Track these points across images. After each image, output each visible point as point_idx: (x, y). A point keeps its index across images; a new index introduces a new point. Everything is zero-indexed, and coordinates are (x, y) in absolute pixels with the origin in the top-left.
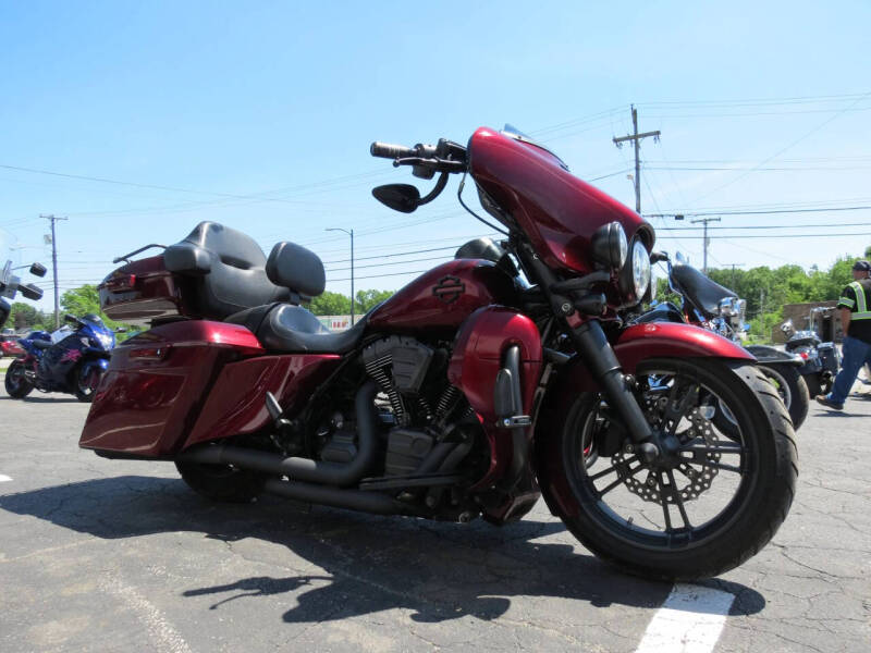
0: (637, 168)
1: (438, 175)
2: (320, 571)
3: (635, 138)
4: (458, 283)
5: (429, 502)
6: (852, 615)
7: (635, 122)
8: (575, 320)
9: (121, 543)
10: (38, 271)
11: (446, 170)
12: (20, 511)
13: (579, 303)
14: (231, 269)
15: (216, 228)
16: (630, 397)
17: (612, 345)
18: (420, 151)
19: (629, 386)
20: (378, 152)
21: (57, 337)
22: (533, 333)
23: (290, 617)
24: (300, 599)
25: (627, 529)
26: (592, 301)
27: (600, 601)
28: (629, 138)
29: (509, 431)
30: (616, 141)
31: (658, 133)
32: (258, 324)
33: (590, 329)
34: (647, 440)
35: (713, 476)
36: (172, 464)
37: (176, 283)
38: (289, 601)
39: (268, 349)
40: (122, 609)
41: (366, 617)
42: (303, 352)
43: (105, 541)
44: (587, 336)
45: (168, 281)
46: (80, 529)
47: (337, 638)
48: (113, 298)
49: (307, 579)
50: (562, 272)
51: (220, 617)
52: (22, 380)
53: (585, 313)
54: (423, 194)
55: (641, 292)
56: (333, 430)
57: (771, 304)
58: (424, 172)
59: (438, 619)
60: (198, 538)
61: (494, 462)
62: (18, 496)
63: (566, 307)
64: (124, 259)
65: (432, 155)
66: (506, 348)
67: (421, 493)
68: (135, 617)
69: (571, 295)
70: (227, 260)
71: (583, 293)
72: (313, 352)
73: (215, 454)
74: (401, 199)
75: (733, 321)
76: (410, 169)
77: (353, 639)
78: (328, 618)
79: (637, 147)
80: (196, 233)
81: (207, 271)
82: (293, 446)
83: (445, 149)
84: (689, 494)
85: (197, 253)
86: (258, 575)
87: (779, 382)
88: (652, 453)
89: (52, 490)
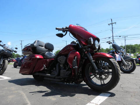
0: (112, 29)
1: (66, 32)
2: (50, 90)
3: (112, 24)
4: (69, 48)
5: (66, 80)
6: (128, 97)
7: (112, 21)
8: (86, 52)
9: (23, 86)
10: (16, 48)
11: (67, 31)
12: (11, 82)
13: (86, 50)
14: (40, 47)
15: (38, 41)
16: (94, 64)
17: (92, 56)
18: (63, 28)
19: (94, 62)
20: (57, 29)
21: (21, 58)
22: (79, 54)
23: (43, 96)
24: (45, 94)
25: (95, 84)
26: (88, 49)
27: (89, 95)
28: (111, 24)
29: (75, 69)
30: (109, 24)
31: (116, 23)
32: (43, 55)
33: (88, 54)
34: (97, 70)
35: (109, 76)
36: (32, 76)
37: (32, 49)
38: (44, 94)
39: (44, 58)
40: (21, 94)
41: (54, 96)
42: (49, 59)
43: (21, 86)
44: (88, 55)
45: (31, 49)
46: (18, 84)
47: (48, 98)
48: (24, 52)
49: (47, 91)
50: (84, 45)
51: (33, 96)
52: (16, 65)
53: (88, 51)
54: (64, 35)
55: (97, 48)
56: (53, 70)
57: (138, 50)
58: (64, 31)
59: (64, 96)
60: (34, 86)
61: (73, 74)
62: (11, 80)
63: (85, 50)
64: (25, 46)
65: (65, 29)
66: (75, 57)
67: (65, 79)
68: (22, 95)
69: (85, 48)
70: (40, 46)
71: (86, 48)
72: (50, 59)
73: (37, 74)
74: (61, 36)
75: (123, 53)
76: (62, 31)
77: (51, 99)
78: (48, 96)
79: (112, 25)
80: (35, 42)
81: (36, 47)
82: (48, 72)
83: (66, 28)
84: (105, 79)
85: (35, 45)
86: (40, 90)
87: (131, 63)
88: (97, 72)
89: (16, 80)
